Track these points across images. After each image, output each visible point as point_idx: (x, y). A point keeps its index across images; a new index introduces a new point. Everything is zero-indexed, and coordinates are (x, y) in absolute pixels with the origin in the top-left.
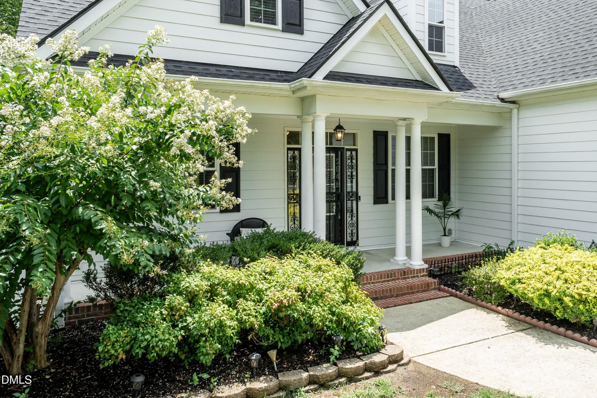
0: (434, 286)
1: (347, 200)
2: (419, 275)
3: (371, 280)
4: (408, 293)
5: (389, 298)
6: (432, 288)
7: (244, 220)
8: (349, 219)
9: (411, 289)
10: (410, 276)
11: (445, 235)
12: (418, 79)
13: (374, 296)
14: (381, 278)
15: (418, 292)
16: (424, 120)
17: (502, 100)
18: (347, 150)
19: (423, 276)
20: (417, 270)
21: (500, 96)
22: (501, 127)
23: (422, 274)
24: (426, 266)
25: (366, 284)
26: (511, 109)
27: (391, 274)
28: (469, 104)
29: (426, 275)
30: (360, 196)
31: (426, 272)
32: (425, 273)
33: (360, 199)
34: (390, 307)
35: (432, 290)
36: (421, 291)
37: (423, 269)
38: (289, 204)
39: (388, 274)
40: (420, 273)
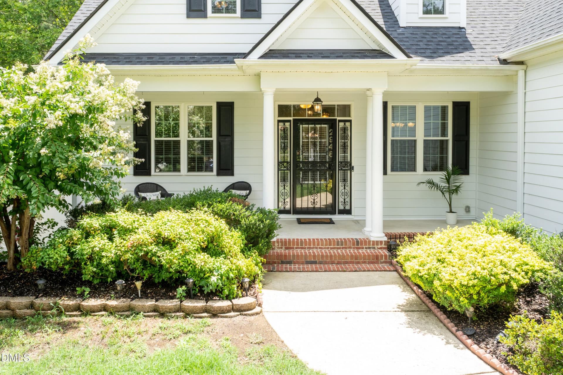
0: (385, 259)
1: (339, 170)
2: (376, 246)
3: (318, 245)
4: (352, 263)
5: (329, 263)
6: (382, 261)
7: (236, 183)
8: (341, 188)
9: (356, 259)
10: (364, 247)
11: (451, 212)
12: (374, 49)
13: (312, 260)
14: (330, 245)
15: (364, 262)
16: (385, 90)
17: (504, 62)
18: (340, 121)
19: (381, 248)
20: (373, 241)
21: (500, 58)
22: (512, 92)
23: (379, 246)
24: (386, 239)
25: (313, 248)
26: (517, 71)
27: (342, 242)
28: (448, 70)
29: (384, 248)
30: (353, 167)
31: (385, 245)
32: (383, 246)
33: (353, 169)
34: (319, 271)
35: (382, 263)
36: (369, 262)
37: (381, 242)
38: (280, 171)
39: (338, 242)
40: (377, 245)
